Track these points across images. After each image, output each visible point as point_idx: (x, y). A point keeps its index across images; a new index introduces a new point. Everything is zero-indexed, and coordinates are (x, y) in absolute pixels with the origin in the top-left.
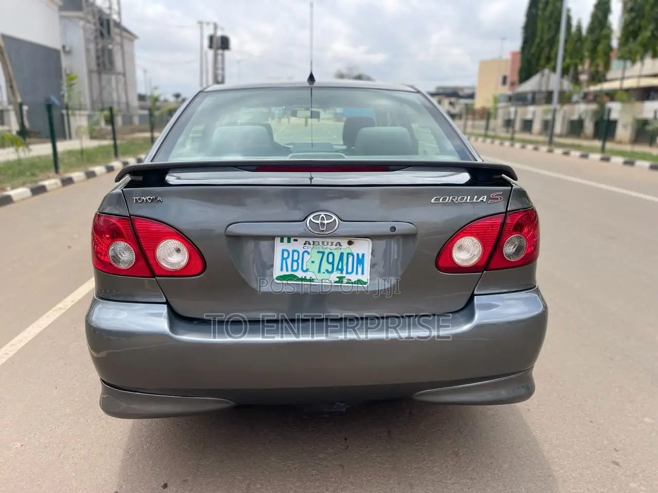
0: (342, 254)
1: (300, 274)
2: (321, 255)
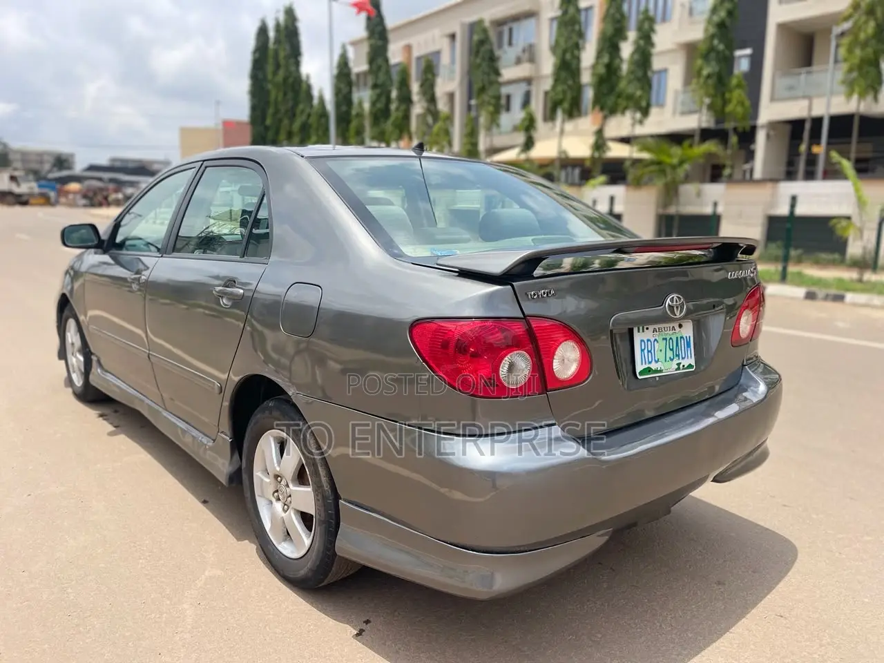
0: (677, 338)
1: (654, 366)
2: (665, 341)
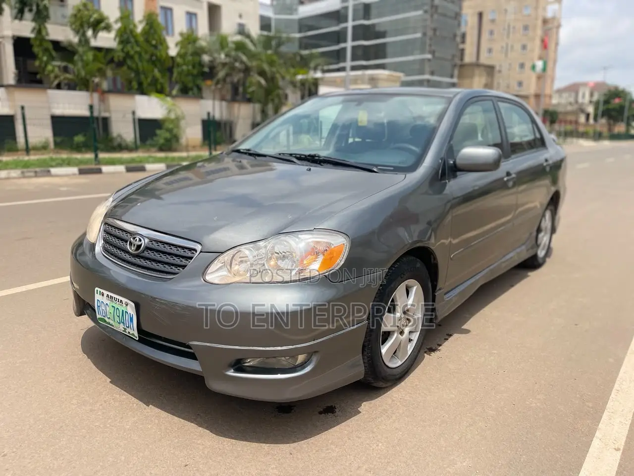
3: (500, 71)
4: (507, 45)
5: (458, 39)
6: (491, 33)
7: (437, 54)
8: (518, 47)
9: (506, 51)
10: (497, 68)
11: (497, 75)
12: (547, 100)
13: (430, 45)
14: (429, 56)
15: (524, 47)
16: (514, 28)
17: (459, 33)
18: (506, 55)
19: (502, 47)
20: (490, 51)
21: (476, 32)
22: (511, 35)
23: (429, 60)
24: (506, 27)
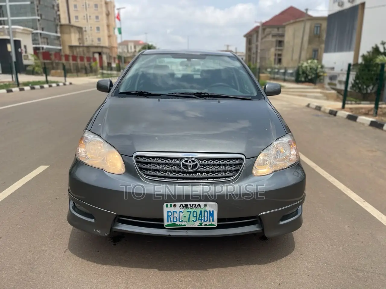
3: (86, 31)
4: (87, 15)
5: (56, 8)
6: (75, 6)
7: (43, 17)
8: (93, 17)
9: (87, 18)
10: (84, 29)
11: (84, 33)
12: (116, 50)
13: (38, 11)
14: (39, 18)
15: (97, 17)
16: (89, 5)
17: (55, 4)
18: (87, 21)
19: (84, 16)
20: (77, 17)
21: (65, 5)
22: (88, 9)
23: (39, 20)
24: (84, 5)
